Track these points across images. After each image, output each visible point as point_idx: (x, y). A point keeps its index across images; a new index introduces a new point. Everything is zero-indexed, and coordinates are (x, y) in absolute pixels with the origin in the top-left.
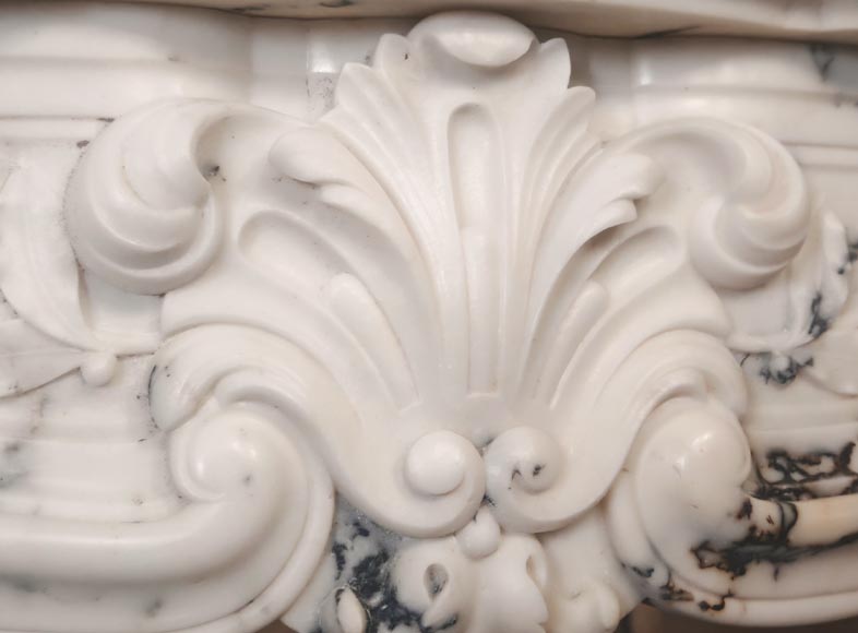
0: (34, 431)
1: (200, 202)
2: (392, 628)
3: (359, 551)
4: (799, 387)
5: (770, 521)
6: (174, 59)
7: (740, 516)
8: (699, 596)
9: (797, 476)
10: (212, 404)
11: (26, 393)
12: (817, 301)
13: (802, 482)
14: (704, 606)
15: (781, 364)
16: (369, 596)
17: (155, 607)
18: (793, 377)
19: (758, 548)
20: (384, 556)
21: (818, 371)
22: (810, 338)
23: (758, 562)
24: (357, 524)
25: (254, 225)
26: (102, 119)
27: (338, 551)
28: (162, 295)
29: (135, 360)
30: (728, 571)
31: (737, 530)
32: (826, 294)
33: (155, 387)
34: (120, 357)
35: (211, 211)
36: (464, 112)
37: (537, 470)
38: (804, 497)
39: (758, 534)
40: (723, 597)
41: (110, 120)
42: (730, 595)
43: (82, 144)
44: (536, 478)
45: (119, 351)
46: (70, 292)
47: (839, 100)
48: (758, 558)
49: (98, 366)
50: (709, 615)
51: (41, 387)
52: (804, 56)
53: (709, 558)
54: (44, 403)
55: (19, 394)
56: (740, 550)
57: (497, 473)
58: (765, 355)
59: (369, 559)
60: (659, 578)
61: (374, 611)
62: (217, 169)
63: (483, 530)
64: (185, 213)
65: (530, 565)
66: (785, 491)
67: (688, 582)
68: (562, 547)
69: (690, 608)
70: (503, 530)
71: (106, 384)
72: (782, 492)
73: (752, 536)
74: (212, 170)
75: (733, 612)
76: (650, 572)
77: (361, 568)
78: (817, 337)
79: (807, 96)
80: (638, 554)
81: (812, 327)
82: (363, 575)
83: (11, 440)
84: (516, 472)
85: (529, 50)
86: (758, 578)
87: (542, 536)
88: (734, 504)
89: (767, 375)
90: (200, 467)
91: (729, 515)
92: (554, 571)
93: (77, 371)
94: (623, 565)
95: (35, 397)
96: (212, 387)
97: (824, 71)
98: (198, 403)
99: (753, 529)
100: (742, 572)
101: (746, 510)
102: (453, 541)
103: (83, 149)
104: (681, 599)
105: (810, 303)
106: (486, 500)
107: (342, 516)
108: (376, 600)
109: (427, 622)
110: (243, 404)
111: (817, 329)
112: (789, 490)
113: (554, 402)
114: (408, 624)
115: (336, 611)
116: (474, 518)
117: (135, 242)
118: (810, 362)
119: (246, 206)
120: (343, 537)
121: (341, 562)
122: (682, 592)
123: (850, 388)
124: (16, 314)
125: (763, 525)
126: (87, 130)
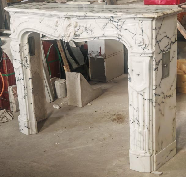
37: (66, 35)
70: (66, 37)
85: (65, 19)
113: (67, 32)
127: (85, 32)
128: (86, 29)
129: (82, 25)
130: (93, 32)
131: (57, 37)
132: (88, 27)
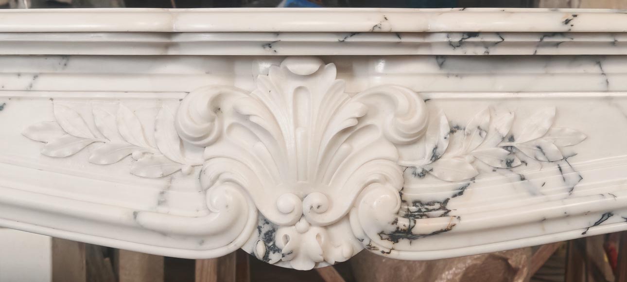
0: (169, 188)
1: (212, 120)
2: (274, 253)
3: (266, 229)
4: (428, 179)
5: (404, 226)
6: (207, 73)
7: (393, 224)
8: (381, 249)
9: (423, 210)
10: (218, 183)
11: (166, 176)
12: (436, 148)
13: (425, 212)
14: (383, 252)
15: (419, 171)
16: (269, 243)
17: (202, 243)
18: (424, 175)
19: (401, 234)
20: (274, 230)
21: (435, 173)
22: (431, 162)
23: (403, 239)
24: (265, 220)
25: (231, 126)
26: (186, 92)
27: (259, 228)
28: (205, 147)
29: (197, 167)
30: (391, 241)
31: (393, 228)
32: (439, 146)
33: (201, 176)
34: (193, 166)
35: (217, 123)
36: (299, 89)
37: (319, 207)
38: (424, 217)
39: (400, 230)
40: (391, 250)
41: (189, 93)
42: (393, 249)
43: (181, 100)
44: (318, 209)
45: (193, 165)
46: (177, 146)
47: (448, 75)
48: (403, 238)
49: (185, 169)
50: (385, 255)
51: (171, 174)
52: (434, 60)
53: (384, 236)
54: (171, 179)
55: (163, 176)
56: (394, 234)
57: (306, 207)
58: (414, 167)
59: (269, 231)
60: (366, 242)
61: (269, 247)
62: (219, 109)
63: (302, 224)
64: (207, 125)
65: (318, 236)
66: (417, 215)
67: (377, 244)
68: (334, 231)
69: (378, 253)
70: (310, 225)
71: (189, 174)
72: (415, 215)
73: (398, 231)
74: (217, 110)
75: (394, 254)
76: (363, 240)
77: (266, 234)
78: (435, 161)
79: (435, 75)
80: (359, 234)
81: (432, 157)
82: (267, 236)
83: (162, 191)
84: (312, 207)
85: (318, 70)
86: (403, 243)
87: (326, 227)
88: (392, 219)
89: (415, 174)
90: (214, 202)
91: (389, 223)
92: (330, 238)
93: (180, 170)
94: (356, 238)
95: (169, 178)
96: (218, 177)
97: (441, 65)
98: (213, 182)
99: (398, 228)
100: (397, 242)
101: (395, 222)
102: (294, 227)
103: (181, 102)
104: (374, 249)
105: (433, 149)
106: (303, 215)
107: (260, 218)
108: (271, 244)
109: (283, 252)
110: (227, 183)
111: (434, 158)
112: (418, 215)
113: (330, 184)
114: (279, 252)
115: (256, 247)
116: (299, 221)
117: (191, 135)
118: (431, 170)
119: (228, 121)
120: (260, 224)
121: (260, 231)
122: (374, 247)
123: (449, 179)
124: (162, 154)
125: (402, 227)
126: (182, 96)
127: (496, 177)
128: (510, 149)
129: (472, 118)
130: (571, 176)
131: (201, 238)
132: (525, 137)
